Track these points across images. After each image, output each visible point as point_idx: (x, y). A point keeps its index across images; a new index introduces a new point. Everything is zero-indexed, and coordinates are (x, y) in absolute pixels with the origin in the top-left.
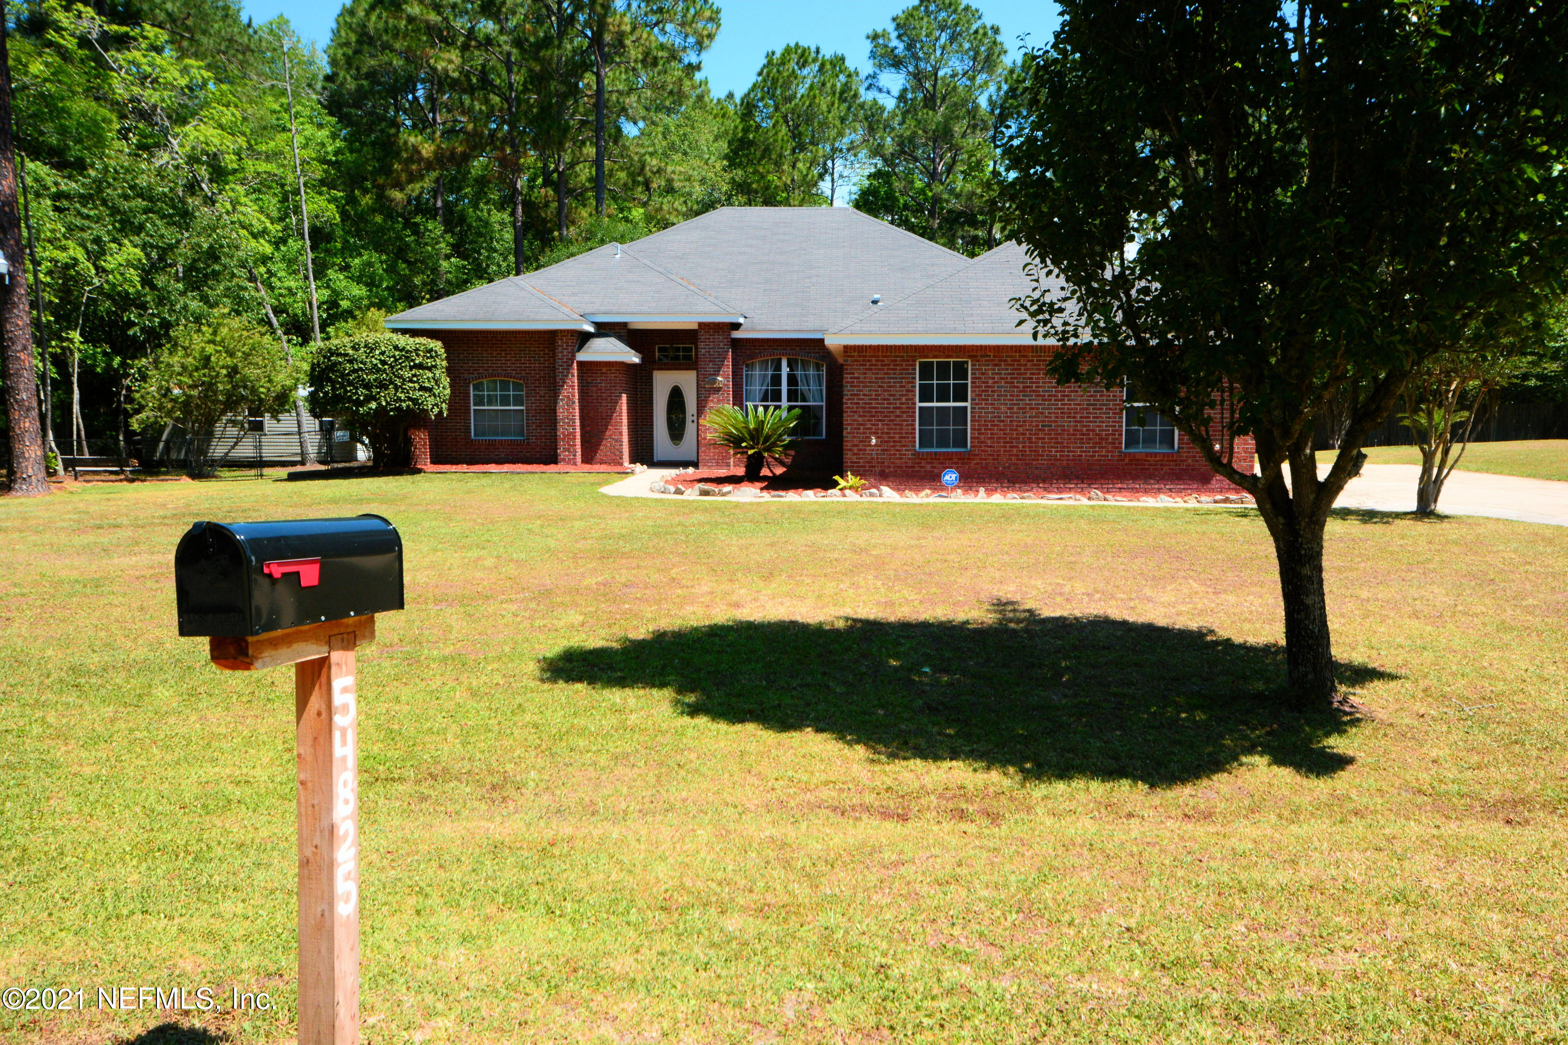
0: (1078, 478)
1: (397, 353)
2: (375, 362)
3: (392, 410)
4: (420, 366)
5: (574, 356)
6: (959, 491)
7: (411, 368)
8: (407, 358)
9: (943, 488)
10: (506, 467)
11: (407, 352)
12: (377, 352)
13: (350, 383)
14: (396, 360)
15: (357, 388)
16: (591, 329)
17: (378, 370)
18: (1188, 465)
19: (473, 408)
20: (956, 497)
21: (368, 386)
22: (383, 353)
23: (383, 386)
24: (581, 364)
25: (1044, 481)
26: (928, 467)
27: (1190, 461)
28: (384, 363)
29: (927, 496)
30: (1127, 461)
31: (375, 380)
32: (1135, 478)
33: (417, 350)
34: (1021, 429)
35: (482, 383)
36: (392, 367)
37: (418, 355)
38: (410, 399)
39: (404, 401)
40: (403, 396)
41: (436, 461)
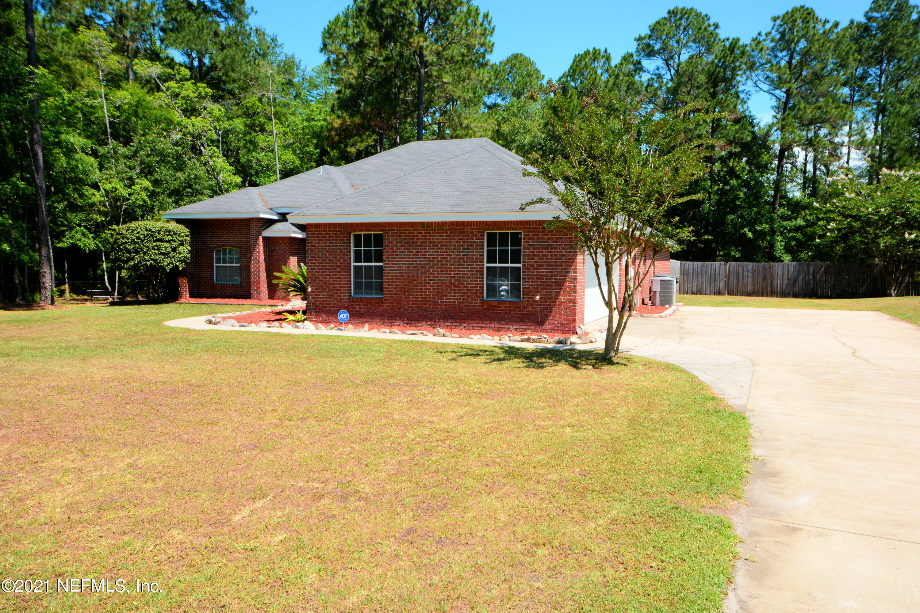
0: (453, 318)
1: (146, 233)
2: (134, 237)
3: (141, 266)
4: (161, 240)
5: (260, 234)
6: (351, 326)
7: (155, 241)
8: (152, 235)
9: (340, 323)
10: (226, 300)
11: (152, 232)
12: (135, 232)
13: (121, 250)
14: (145, 237)
15: (124, 253)
16: (276, 218)
17: (136, 243)
18: (528, 311)
19: (215, 265)
20: (349, 331)
21: (129, 251)
22: (138, 233)
23: (137, 252)
24: (265, 239)
25: (430, 320)
26: (357, 308)
27: (529, 308)
28: (138, 238)
29: (331, 329)
30: (485, 307)
31: (133, 249)
32: (491, 320)
33: (159, 231)
34: (415, 282)
35: (219, 250)
36: (142, 241)
37: (159, 234)
38: (152, 259)
39: (148, 261)
40: (147, 258)
41: (192, 296)
